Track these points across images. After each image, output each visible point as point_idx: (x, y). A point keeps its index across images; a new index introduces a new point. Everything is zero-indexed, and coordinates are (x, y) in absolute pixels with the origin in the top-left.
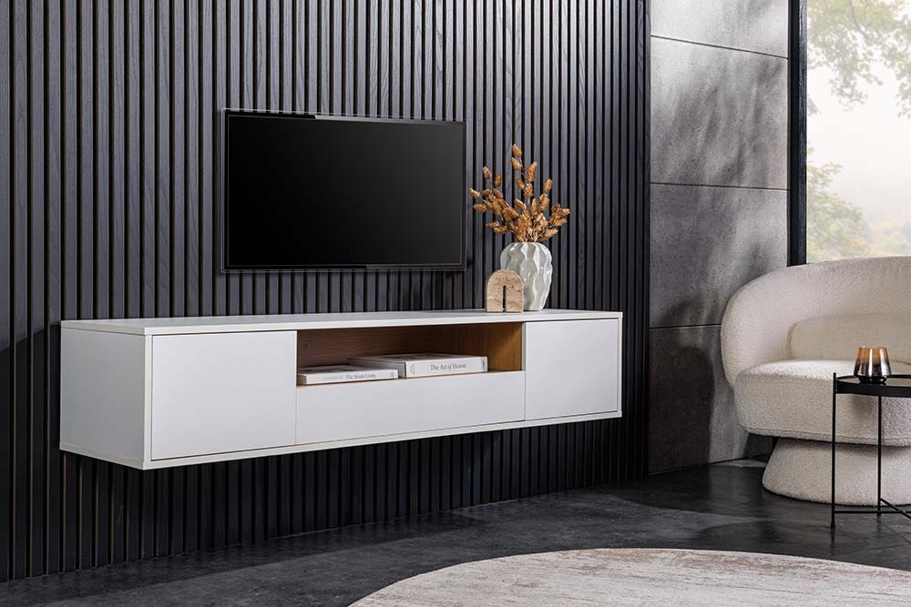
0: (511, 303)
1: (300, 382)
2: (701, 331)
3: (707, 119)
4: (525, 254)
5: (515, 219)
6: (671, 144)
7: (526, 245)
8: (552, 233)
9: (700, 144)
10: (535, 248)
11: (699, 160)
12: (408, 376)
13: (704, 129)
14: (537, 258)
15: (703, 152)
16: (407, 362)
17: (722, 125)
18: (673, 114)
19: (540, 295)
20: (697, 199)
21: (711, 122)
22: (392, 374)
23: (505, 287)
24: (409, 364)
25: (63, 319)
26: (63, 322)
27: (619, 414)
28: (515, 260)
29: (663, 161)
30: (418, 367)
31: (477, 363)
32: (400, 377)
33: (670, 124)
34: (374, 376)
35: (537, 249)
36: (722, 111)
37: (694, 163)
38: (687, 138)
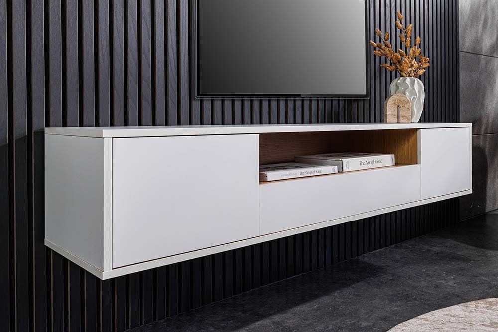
0: (403, 117)
1: (263, 180)
2: (482, 138)
3: (483, 17)
4: (409, 84)
5: (400, 62)
6: (467, 29)
7: (408, 79)
8: (421, 72)
9: (480, 31)
10: (415, 80)
11: (480, 41)
12: (344, 171)
13: (481, 23)
14: (416, 87)
15: (481, 35)
16: (343, 160)
17: (489, 22)
18: (468, 12)
19: (418, 112)
20: (479, 63)
21: (485, 19)
22: (334, 169)
23: (398, 106)
24: (345, 161)
25: (48, 125)
26: (46, 129)
27: (471, 192)
28: (401, 88)
29: (464, 38)
30: (351, 163)
31: (388, 159)
32: (338, 172)
33: (467, 18)
34: (320, 171)
35: (416, 81)
36: (489, 14)
37: (477, 41)
38: (475, 27)
